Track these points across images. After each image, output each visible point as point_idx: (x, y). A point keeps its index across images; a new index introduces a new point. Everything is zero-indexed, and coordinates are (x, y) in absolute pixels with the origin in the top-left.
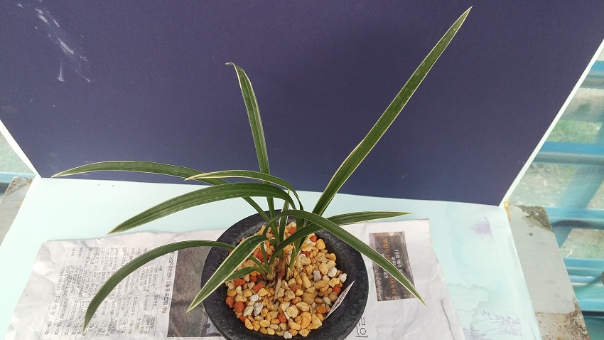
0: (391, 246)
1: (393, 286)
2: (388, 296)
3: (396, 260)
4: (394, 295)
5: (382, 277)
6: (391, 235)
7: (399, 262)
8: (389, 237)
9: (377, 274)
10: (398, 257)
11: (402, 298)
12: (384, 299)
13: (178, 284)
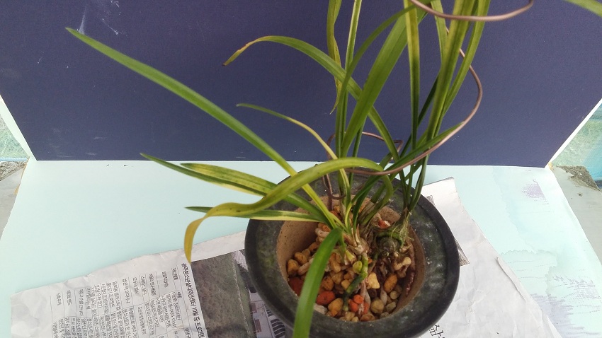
13: (207, 308)
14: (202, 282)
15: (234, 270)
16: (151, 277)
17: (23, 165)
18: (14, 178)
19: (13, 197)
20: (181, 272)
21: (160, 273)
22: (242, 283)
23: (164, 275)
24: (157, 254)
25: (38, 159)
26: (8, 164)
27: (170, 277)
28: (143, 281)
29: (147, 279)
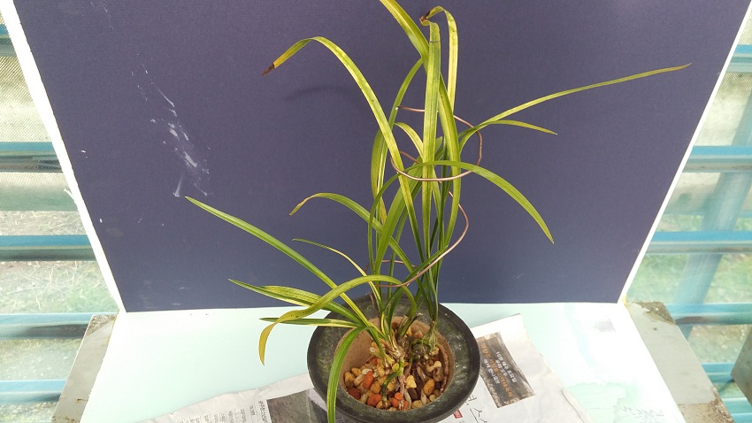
0: (490, 350)
1: (507, 390)
2: (506, 400)
3: (501, 362)
4: (512, 398)
5: (494, 382)
6: (488, 338)
7: (504, 364)
8: (486, 341)
9: (488, 381)
10: (501, 359)
11: (521, 398)
12: (504, 405)
14: (277, 417)
15: (308, 407)
16: (231, 414)
17: (113, 318)
18: (105, 330)
19: (105, 346)
20: (258, 409)
21: (238, 411)
22: (315, 418)
23: (243, 412)
24: (237, 392)
25: (128, 310)
26: (100, 317)
27: (248, 413)
28: (223, 418)
29: (227, 416)
